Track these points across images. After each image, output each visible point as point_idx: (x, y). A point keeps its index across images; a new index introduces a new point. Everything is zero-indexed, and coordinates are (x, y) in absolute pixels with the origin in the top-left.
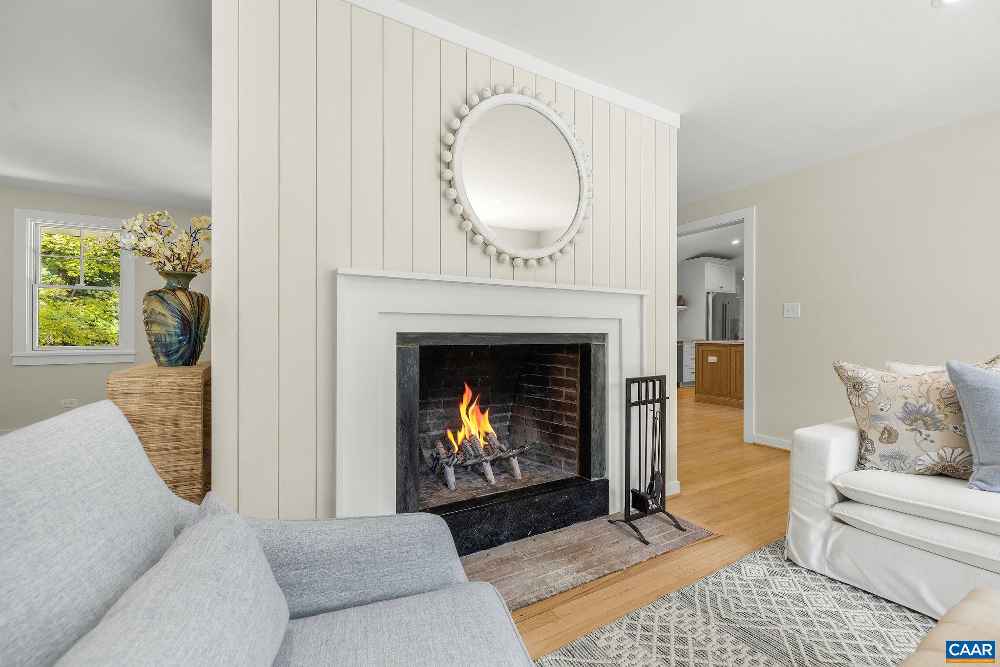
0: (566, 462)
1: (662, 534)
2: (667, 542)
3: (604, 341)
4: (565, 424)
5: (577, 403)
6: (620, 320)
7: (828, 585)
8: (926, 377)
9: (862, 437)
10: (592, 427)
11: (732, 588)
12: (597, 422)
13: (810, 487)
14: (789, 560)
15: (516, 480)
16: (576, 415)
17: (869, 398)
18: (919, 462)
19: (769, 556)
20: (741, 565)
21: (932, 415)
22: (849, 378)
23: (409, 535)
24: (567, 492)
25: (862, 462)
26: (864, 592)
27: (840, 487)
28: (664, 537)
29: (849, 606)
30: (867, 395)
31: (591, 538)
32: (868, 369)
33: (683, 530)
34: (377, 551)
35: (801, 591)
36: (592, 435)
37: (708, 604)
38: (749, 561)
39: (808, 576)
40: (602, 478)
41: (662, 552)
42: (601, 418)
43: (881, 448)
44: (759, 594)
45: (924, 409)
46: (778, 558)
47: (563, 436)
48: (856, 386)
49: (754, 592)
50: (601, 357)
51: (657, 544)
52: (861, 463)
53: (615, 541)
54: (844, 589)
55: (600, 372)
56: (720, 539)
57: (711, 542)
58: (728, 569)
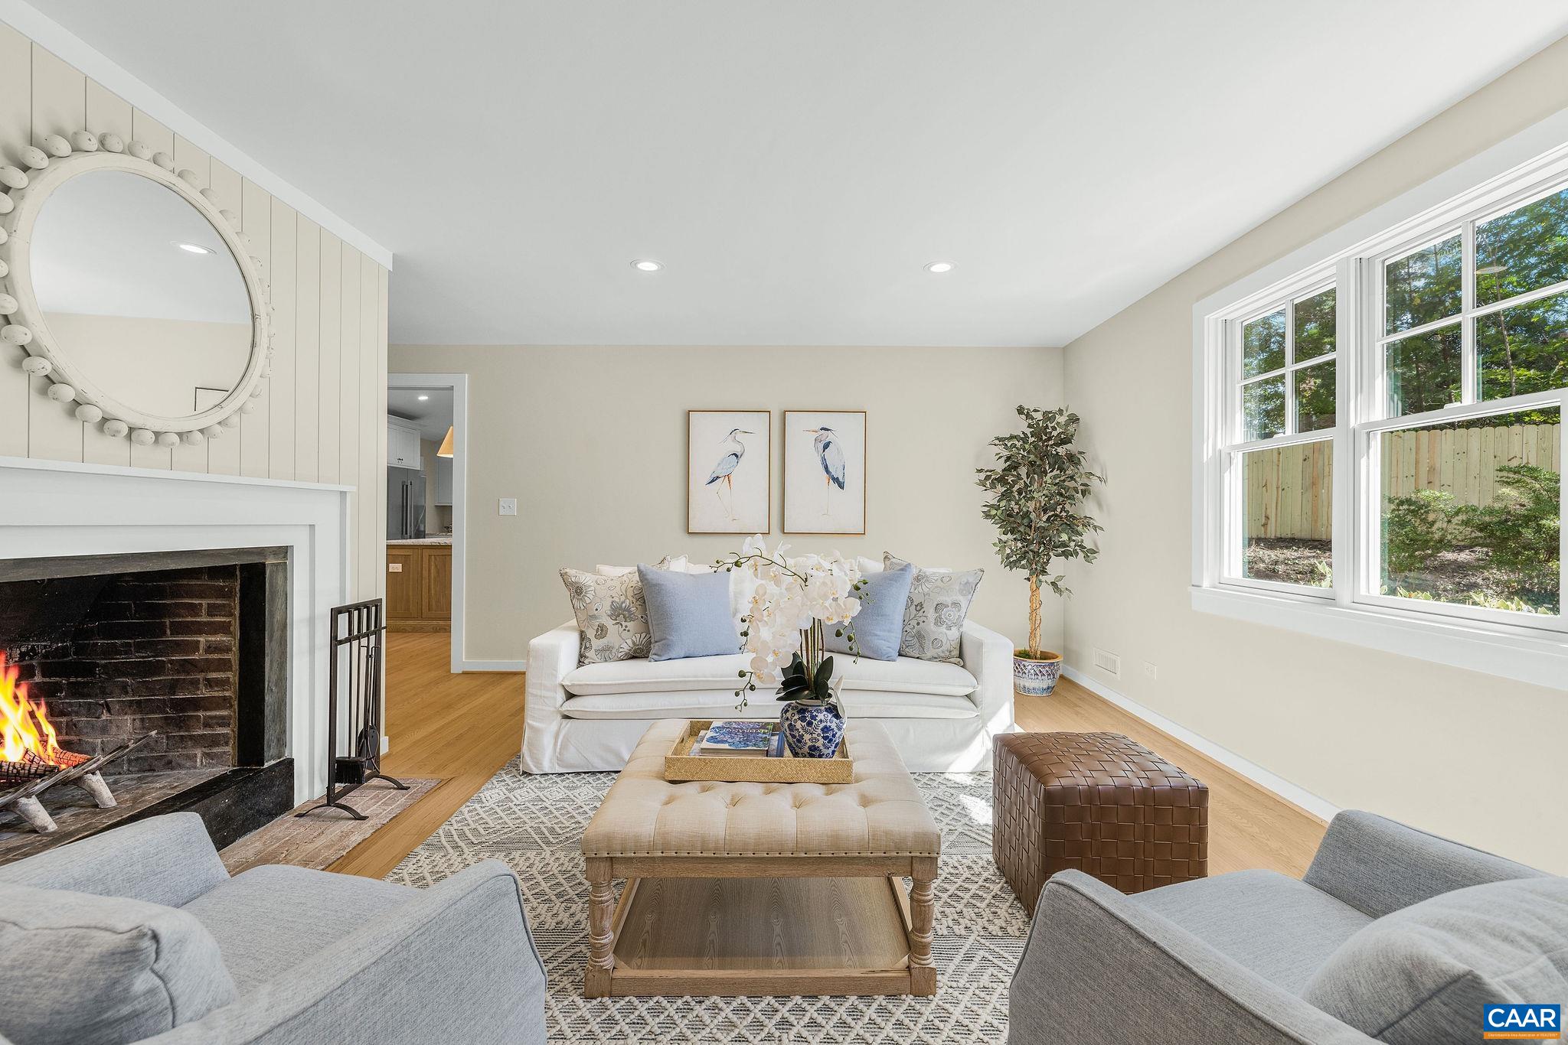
0: (206, 755)
1: (380, 803)
2: (391, 808)
3: (285, 557)
4: (204, 693)
5: (233, 657)
6: (312, 527)
7: (558, 780)
8: (625, 578)
9: (583, 637)
10: (266, 686)
11: (477, 818)
12: (274, 678)
13: (544, 693)
14: (524, 773)
15: (107, 810)
16: (233, 676)
17: (588, 601)
18: (621, 650)
19: (505, 777)
20: (481, 795)
21: (628, 610)
22: (572, 584)
23: (156, 841)
24: (228, 794)
25: (582, 660)
26: (585, 773)
27: (568, 686)
28: (385, 804)
29: (575, 788)
30: (586, 598)
31: (278, 844)
32: (587, 574)
33: (407, 788)
34: (110, 876)
35: (539, 793)
36: (266, 698)
37: (458, 840)
38: (488, 789)
39: (542, 780)
40: (281, 759)
41: (388, 820)
42: (281, 670)
43: (597, 644)
44: (503, 811)
45: (624, 605)
46: (515, 776)
47: (201, 714)
48: (578, 591)
49: (499, 811)
50: (280, 582)
51: (377, 815)
52: (581, 663)
53: (315, 834)
54: (571, 778)
55: (279, 602)
56: (451, 782)
57: (442, 789)
58: (469, 804)
